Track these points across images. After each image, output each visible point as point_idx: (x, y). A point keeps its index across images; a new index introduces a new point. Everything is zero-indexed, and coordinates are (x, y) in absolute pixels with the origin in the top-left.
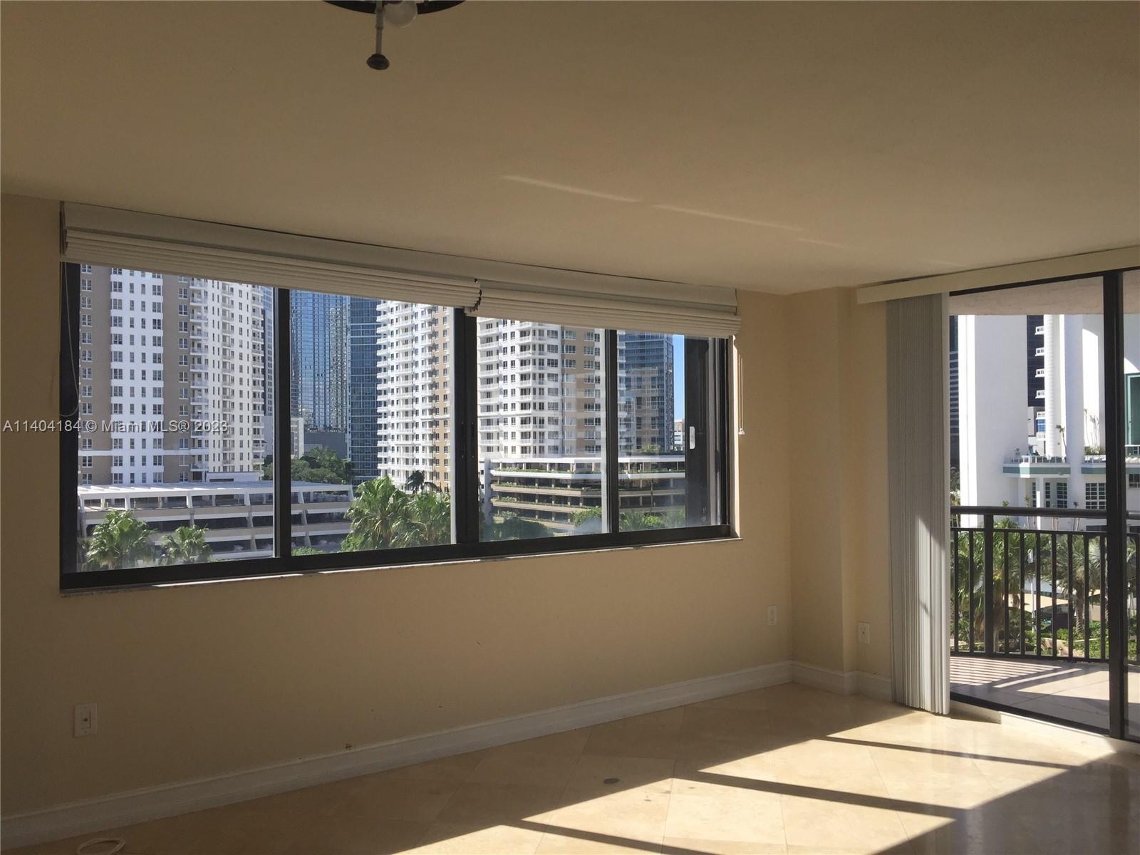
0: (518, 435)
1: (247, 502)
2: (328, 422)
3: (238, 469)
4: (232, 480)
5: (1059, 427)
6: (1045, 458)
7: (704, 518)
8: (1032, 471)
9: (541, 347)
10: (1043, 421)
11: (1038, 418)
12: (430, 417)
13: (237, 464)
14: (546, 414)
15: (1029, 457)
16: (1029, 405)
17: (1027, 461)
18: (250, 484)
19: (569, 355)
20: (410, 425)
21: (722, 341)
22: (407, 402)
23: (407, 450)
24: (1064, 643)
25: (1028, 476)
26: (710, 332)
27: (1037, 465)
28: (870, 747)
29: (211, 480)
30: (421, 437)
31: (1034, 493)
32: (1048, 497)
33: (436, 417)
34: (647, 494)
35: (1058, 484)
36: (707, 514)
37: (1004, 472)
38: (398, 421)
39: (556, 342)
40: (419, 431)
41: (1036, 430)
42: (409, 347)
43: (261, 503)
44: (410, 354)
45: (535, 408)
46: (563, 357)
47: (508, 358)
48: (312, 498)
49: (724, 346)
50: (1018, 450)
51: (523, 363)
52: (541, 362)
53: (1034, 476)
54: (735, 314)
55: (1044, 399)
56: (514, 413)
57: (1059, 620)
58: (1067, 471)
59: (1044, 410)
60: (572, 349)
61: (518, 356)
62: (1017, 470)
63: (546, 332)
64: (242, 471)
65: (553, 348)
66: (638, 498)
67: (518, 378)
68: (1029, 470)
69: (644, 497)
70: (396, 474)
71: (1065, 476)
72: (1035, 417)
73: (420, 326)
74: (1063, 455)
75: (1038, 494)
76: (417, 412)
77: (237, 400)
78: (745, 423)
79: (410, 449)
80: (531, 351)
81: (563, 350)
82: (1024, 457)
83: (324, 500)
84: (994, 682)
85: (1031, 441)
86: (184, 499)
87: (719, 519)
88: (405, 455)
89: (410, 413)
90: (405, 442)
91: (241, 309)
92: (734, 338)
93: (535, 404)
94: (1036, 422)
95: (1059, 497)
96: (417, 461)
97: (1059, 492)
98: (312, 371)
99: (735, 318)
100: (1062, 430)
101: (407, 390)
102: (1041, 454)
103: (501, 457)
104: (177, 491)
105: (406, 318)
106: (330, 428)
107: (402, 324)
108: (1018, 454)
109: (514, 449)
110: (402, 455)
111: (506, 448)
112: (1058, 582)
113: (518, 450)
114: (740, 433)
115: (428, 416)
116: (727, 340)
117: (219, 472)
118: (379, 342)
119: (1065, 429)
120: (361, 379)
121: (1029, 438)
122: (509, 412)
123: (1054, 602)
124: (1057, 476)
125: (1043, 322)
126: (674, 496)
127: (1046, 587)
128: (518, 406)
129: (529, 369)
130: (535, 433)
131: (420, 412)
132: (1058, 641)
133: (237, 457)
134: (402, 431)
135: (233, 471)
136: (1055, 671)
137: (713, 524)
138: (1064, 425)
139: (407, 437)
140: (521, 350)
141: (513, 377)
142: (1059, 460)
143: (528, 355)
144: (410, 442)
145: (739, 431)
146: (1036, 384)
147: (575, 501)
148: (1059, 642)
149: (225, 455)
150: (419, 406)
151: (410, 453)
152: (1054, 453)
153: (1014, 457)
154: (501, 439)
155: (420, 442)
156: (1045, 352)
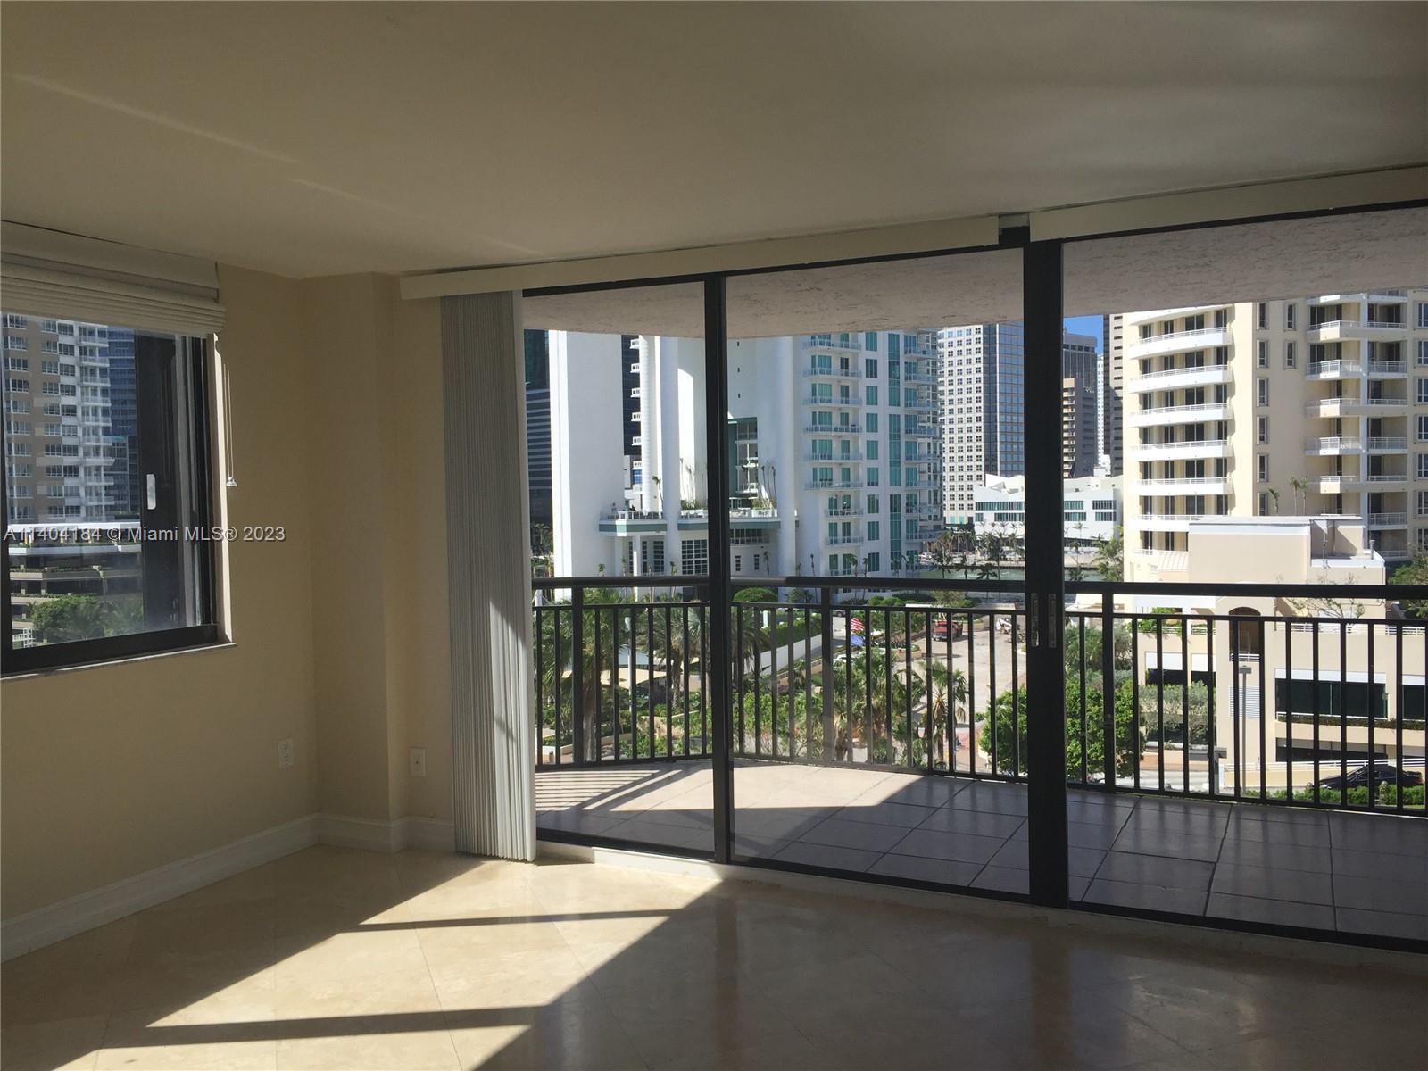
5: (655, 478)
6: (642, 514)
7: (175, 616)
8: (629, 528)
10: (640, 472)
11: (635, 468)
15: (626, 513)
16: (625, 454)
17: (623, 517)
21: (195, 341)
24: (662, 721)
25: (624, 534)
26: (178, 326)
27: (633, 522)
28: (419, 931)
31: (631, 553)
32: (644, 557)
35: (655, 543)
36: (180, 609)
37: (600, 530)
41: (633, 482)
49: (200, 352)
50: (614, 505)
53: (632, 534)
54: (216, 301)
55: (640, 447)
57: (656, 695)
58: (664, 527)
59: (640, 459)
62: (613, 528)
68: (625, 528)
71: (662, 533)
72: (632, 467)
74: (660, 510)
75: (635, 554)
78: (235, 469)
82: (620, 513)
84: (583, 802)
85: (627, 494)
87: (198, 616)
92: (216, 338)
94: (633, 472)
95: (655, 557)
97: (655, 552)
99: (214, 307)
100: (658, 481)
102: (638, 509)
108: (614, 510)
112: (655, 652)
114: (230, 484)
116: (204, 340)
119: (662, 481)
121: (626, 491)
123: (651, 675)
124: (654, 533)
125: (638, 358)
127: (642, 659)
132: (655, 718)
136: (653, 776)
137: (190, 624)
138: (660, 477)
142: (656, 515)
145: (227, 481)
146: (632, 429)
147: (38, 588)
148: (657, 719)
152: (651, 507)
153: (610, 514)
156: (641, 393)
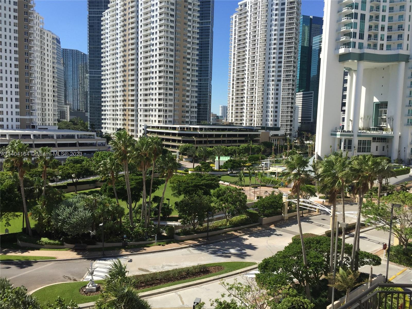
0: (157, 116)
1: (55, 137)
2: (78, 108)
3: (47, 124)
4: (47, 129)
6: (345, 131)
8: (341, 135)
9: (167, 83)
10: (344, 118)
12: (123, 108)
13: (47, 122)
14: (168, 108)
17: (339, 131)
18: (54, 130)
19: (177, 86)
20: (115, 111)
22: (113, 101)
23: (113, 120)
25: (339, 137)
27: (343, 133)
29: (39, 129)
30: (119, 115)
31: (341, 143)
32: (345, 144)
33: (125, 108)
34: (206, 139)
35: (349, 140)
37: (331, 135)
38: (110, 109)
39: (172, 81)
40: (118, 113)
42: (114, 80)
43: (59, 138)
44: (115, 83)
45: (164, 106)
46: (175, 87)
47: (154, 86)
48: (79, 137)
51: (160, 89)
52: (166, 89)
53: (342, 137)
55: (345, 110)
56: (156, 107)
58: (353, 135)
59: (345, 114)
60: (178, 84)
61: (157, 86)
62: (336, 135)
63: (168, 77)
64: (49, 125)
65: (171, 84)
66: (202, 141)
67: (157, 94)
69: (204, 141)
70: (109, 128)
71: (352, 137)
73: (119, 72)
74: (351, 130)
76: (118, 106)
77: (47, 97)
79: (115, 120)
80: (163, 84)
81: (175, 84)
82: (338, 130)
83: (84, 138)
86: (30, 135)
88: (113, 122)
89: (115, 106)
90: (113, 117)
91: (48, 62)
93: (164, 104)
95: (349, 145)
96: (118, 124)
97: (349, 143)
98: (72, 88)
100: (351, 121)
101: (113, 97)
103: (150, 124)
104: (27, 132)
105: (113, 69)
106: (79, 110)
107: (112, 71)
108: (336, 129)
109: (155, 121)
110: (112, 122)
111: (152, 121)
113: (157, 121)
115: (122, 107)
117: (40, 125)
118: (102, 78)
119: (353, 121)
120: (93, 92)
122: (154, 107)
124: (349, 137)
126: (215, 140)
128: (157, 105)
129: (162, 91)
130: (163, 115)
131: (119, 106)
133: (47, 120)
134: (112, 112)
135: (46, 125)
138: (352, 119)
139: (113, 115)
140: (159, 84)
141: (156, 94)
142: (350, 132)
143: (161, 86)
144: (115, 117)
147: (179, 141)
149: (42, 119)
150: (118, 103)
151: (115, 121)
152: (348, 129)
154: (151, 117)
155: (119, 117)
156: (347, 93)
